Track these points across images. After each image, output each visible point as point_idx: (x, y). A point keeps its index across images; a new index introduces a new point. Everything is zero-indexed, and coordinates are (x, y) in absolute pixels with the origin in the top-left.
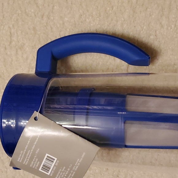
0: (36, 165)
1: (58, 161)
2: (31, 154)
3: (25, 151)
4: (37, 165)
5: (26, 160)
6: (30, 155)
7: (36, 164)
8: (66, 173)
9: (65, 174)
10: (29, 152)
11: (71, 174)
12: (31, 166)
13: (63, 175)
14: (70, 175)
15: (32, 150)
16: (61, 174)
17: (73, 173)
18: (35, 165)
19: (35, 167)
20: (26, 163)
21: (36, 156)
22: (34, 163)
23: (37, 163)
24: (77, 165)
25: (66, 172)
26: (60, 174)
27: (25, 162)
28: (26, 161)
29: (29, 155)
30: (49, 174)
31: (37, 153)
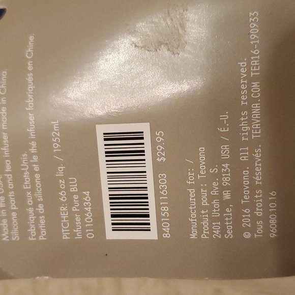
0: (83, 218)
1: (160, 136)
2: (36, 168)
3: (8, 168)
4: (89, 216)
5: (32, 218)
6: (37, 176)
7: (82, 213)
8: (226, 181)
9: (222, 188)
10: (25, 164)
11: (246, 173)
12: (65, 237)
13: (216, 203)
14: (246, 182)
15: (34, 144)
16: (205, 203)
17: (252, 159)
18: (78, 219)
19: (84, 233)
20: (38, 231)
21: (61, 169)
22: (70, 210)
23: (81, 201)
24: (251, 101)
25: (219, 176)
26: (199, 207)
27: (32, 230)
28: (37, 222)
29: (33, 183)
30: (152, 235)
31: (56, 147)
